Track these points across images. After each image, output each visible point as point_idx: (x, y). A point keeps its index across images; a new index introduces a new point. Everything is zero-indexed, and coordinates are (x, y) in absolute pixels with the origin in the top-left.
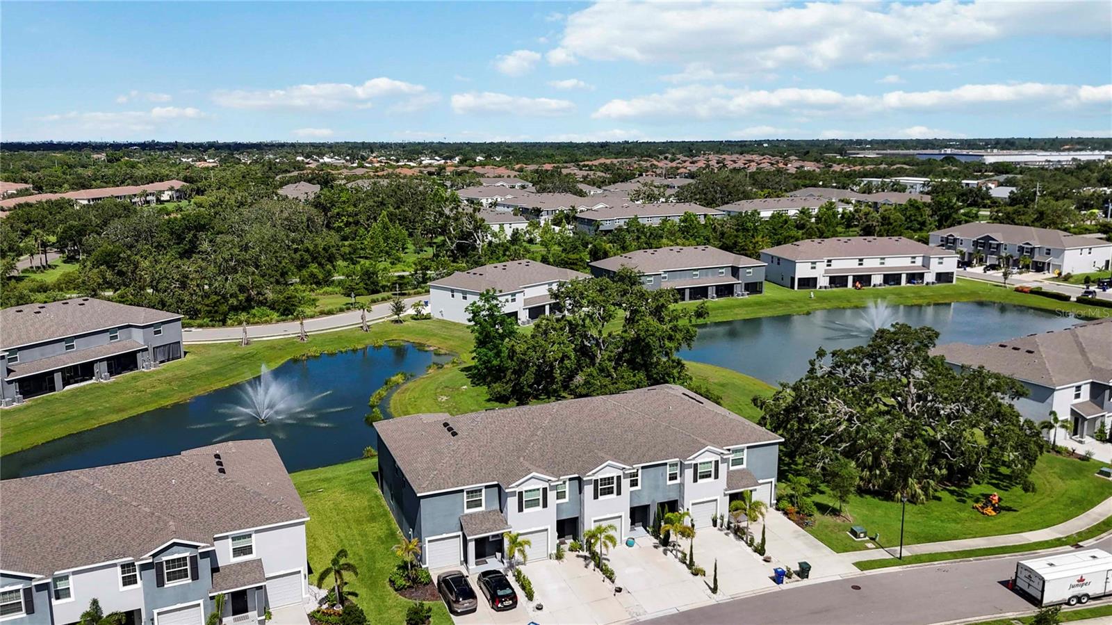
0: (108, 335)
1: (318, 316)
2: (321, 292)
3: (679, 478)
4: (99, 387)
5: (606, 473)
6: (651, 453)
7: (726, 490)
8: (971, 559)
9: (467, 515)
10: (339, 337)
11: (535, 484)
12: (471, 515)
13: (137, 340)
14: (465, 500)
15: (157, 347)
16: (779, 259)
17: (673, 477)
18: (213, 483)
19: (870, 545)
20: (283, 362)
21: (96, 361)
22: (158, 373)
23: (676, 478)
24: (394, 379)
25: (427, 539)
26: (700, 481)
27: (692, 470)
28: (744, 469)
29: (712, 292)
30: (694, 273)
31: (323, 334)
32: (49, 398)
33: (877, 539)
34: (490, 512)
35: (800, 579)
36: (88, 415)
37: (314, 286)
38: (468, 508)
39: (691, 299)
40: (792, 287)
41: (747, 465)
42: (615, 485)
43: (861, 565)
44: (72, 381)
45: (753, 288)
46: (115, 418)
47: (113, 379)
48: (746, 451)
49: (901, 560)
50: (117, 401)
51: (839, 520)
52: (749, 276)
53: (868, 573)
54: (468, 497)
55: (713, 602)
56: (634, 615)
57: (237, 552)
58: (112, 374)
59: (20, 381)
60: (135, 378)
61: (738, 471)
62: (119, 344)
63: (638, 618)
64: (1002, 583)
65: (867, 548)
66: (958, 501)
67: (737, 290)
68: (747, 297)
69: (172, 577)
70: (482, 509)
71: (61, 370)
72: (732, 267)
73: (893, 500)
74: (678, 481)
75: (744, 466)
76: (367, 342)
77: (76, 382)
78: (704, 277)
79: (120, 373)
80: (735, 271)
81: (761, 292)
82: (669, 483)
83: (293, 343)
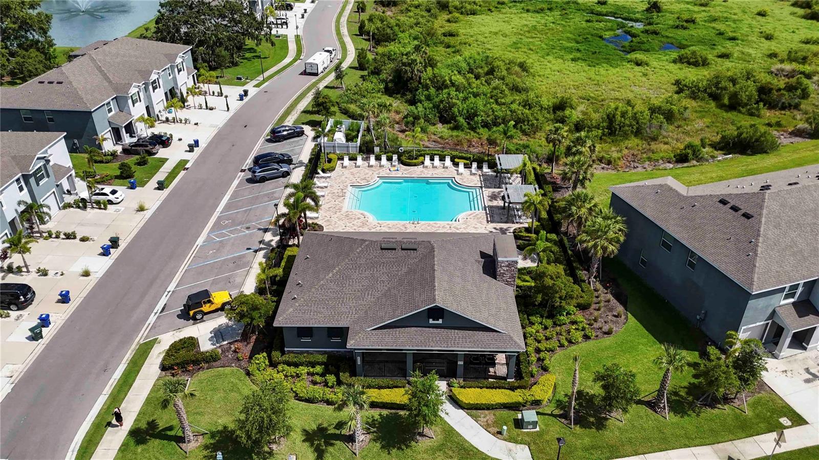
5: (154, 77)
7: (188, 76)
8: (281, 73)
11: (135, 90)
12: (111, 117)
14: (107, 109)
27: (177, 68)
33: (248, 79)
42: (157, 83)
43: (256, 86)
49: (264, 81)
53: (262, 87)
64: (301, 74)
65: (249, 82)
82: (170, 78)
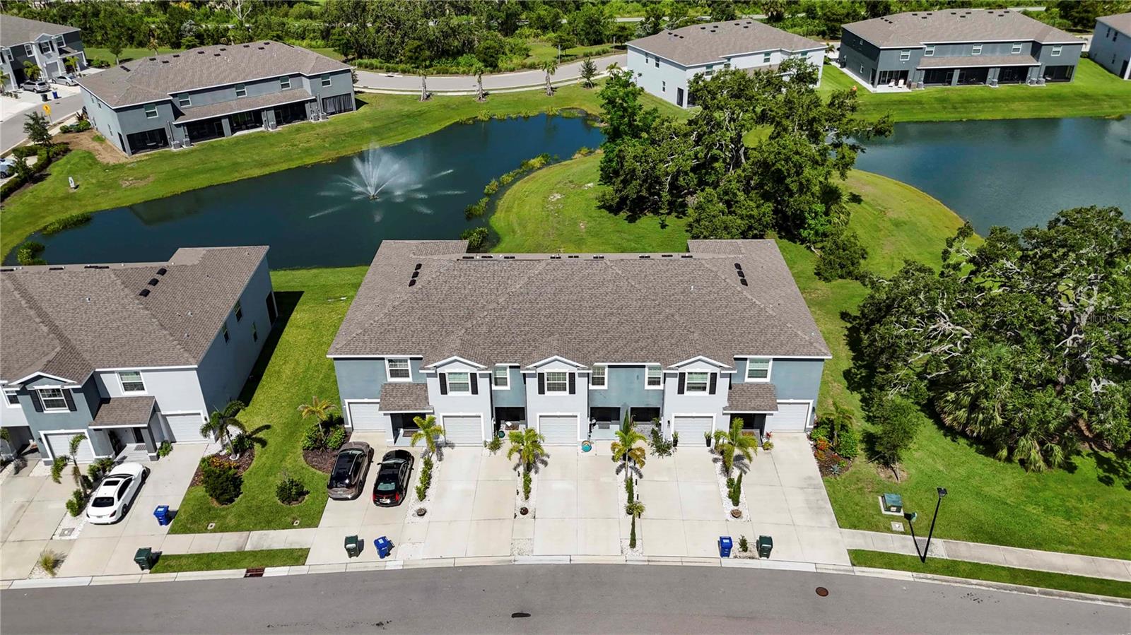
0: (278, 83)
1: (519, 70)
2: (545, 38)
3: (662, 385)
4: (262, 137)
5: (554, 368)
6: (628, 350)
7: (725, 409)
8: (1036, 589)
9: (390, 384)
10: (518, 99)
11: (460, 368)
12: (395, 384)
13: (305, 91)
14: (388, 369)
15: (327, 98)
16: (1117, 33)
17: (654, 381)
18: (124, 308)
19: (897, 526)
20: (448, 124)
21: (263, 110)
22: (323, 125)
23: (658, 383)
24: (532, 161)
25: (347, 401)
26: (687, 393)
27: (677, 380)
28: (766, 383)
29: (993, 76)
30: (975, 48)
31: (505, 95)
32: (215, 145)
33: (914, 520)
34: (418, 384)
35: (757, 556)
36: (235, 166)
37: (539, 31)
38: (392, 376)
39: (960, 81)
40: (1122, 75)
41: (772, 379)
42: (567, 382)
43: (859, 557)
44: (244, 127)
45: (1060, 73)
46: (257, 172)
47: (280, 128)
48: (771, 362)
49: (923, 562)
50: (268, 153)
51: (883, 474)
52: (1055, 57)
53: (860, 571)
54: (390, 366)
55: (620, 560)
56: (515, 553)
57: (128, 387)
58: (279, 123)
59: (188, 125)
60: (298, 130)
61: (757, 384)
62: (288, 93)
63: (518, 557)
65: (889, 530)
66: (1101, 479)
67: (1033, 75)
68: (1044, 86)
69: (51, 404)
70: (409, 380)
71: (229, 117)
72: (1033, 42)
73: (994, 457)
74: (661, 387)
75: (767, 380)
76: (544, 108)
77: (248, 128)
78: (989, 55)
79: (290, 123)
80: (1036, 48)
81: (1068, 79)
82: (647, 387)
83: (470, 103)
